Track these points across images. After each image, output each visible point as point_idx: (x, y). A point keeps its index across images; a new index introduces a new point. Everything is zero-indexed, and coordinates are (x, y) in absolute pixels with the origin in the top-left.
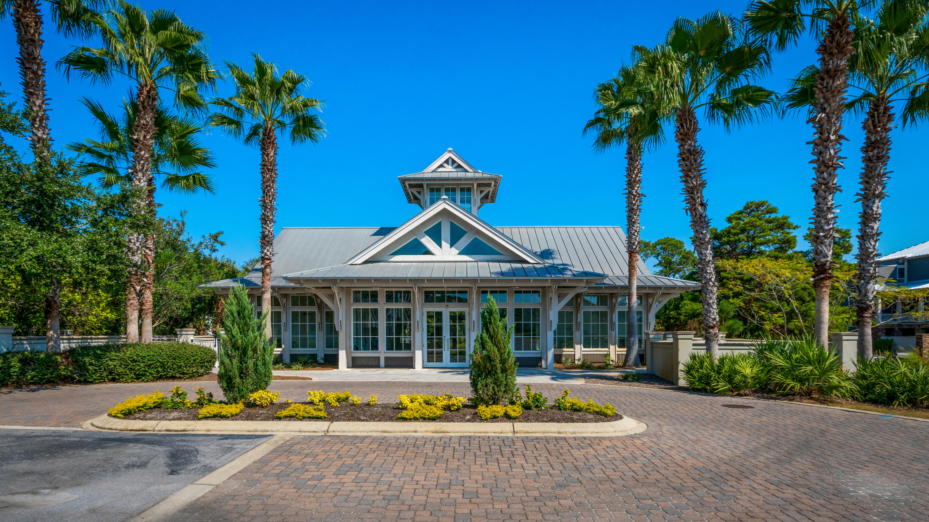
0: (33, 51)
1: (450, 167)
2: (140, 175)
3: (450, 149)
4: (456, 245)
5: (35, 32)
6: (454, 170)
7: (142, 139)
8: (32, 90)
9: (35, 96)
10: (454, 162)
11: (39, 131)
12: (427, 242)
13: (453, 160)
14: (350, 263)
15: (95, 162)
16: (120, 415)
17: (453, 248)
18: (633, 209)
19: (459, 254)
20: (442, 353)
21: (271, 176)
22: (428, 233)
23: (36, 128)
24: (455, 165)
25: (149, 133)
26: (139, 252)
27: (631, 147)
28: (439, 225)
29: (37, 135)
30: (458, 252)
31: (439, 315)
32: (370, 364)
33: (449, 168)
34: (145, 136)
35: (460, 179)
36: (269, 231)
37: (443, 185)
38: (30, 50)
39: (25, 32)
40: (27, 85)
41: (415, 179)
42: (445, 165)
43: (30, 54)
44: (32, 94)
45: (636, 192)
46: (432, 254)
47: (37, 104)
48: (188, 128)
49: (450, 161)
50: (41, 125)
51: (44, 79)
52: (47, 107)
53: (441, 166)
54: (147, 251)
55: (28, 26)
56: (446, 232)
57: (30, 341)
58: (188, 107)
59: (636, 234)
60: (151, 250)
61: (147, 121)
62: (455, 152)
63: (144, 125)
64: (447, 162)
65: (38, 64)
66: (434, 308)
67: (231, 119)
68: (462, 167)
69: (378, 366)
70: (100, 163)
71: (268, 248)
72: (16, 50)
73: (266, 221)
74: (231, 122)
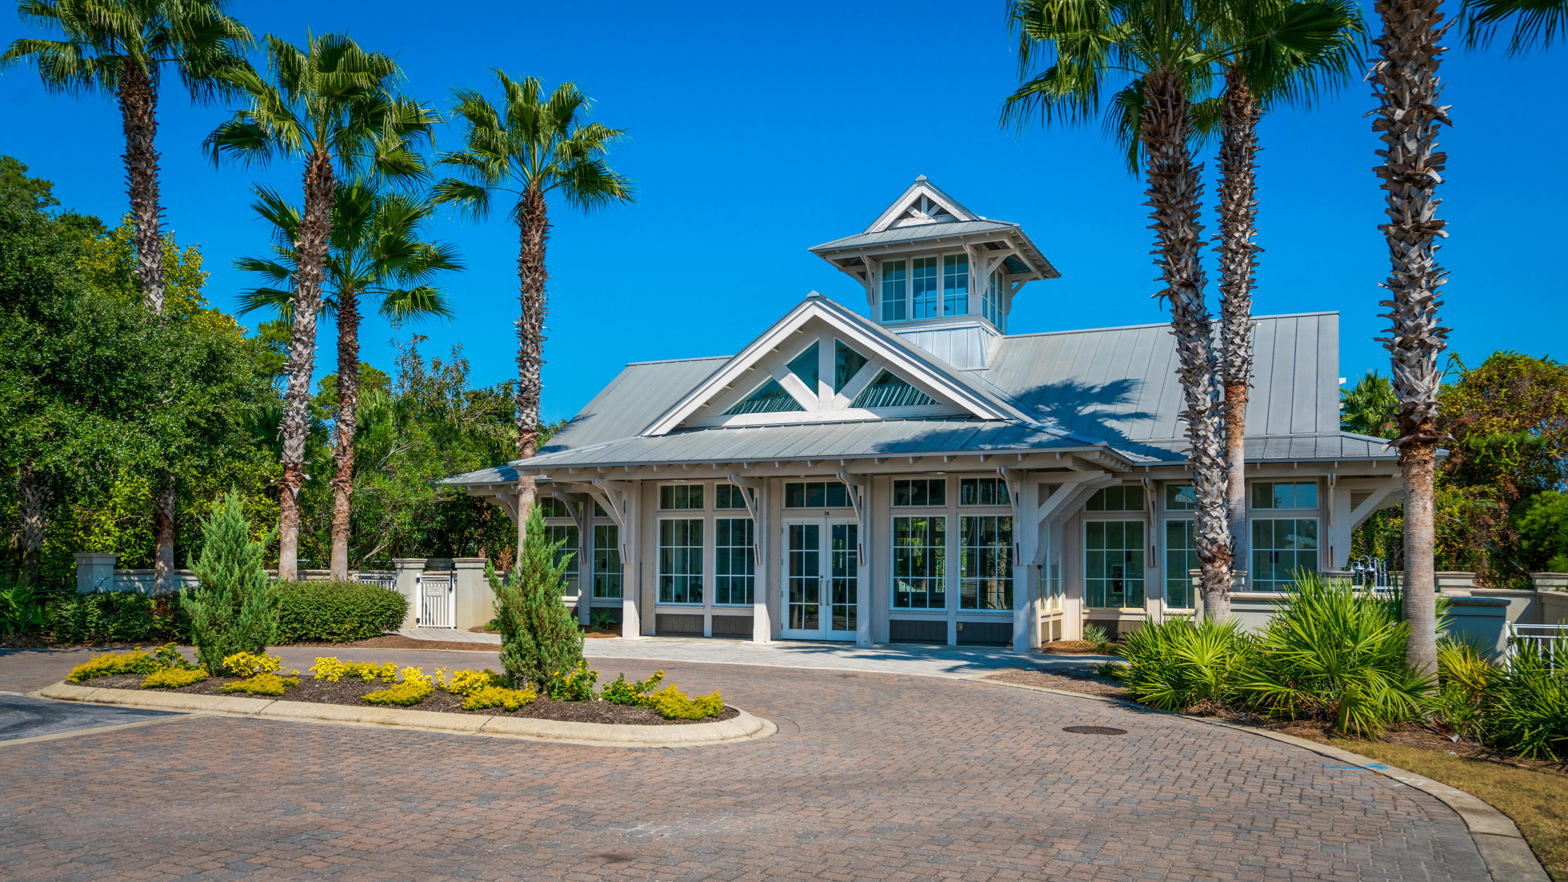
0: (140, 143)
1: (923, 215)
2: (304, 304)
3: (922, 177)
4: (846, 388)
5: (145, 112)
6: (933, 221)
7: (307, 246)
8: (139, 200)
9: (143, 208)
10: (931, 204)
11: (147, 258)
12: (792, 384)
13: (929, 200)
14: (647, 433)
15: (270, 286)
16: (74, 679)
17: (839, 394)
18: (1231, 284)
19: (853, 406)
20: (816, 613)
21: (533, 279)
22: (795, 367)
23: (144, 255)
24: (934, 210)
25: (319, 234)
26: (300, 431)
27: (1228, 140)
28: (814, 351)
29: (144, 265)
30: (848, 401)
31: (813, 531)
32: (687, 629)
33: (921, 217)
34: (312, 241)
35: (945, 239)
36: (530, 381)
37: (909, 255)
38: (137, 141)
39: (132, 117)
40: (134, 193)
41: (842, 250)
42: (915, 212)
43: (137, 148)
44: (138, 205)
45: (1238, 243)
46: (801, 409)
47: (145, 218)
48: (408, 210)
49: (924, 204)
50: (150, 250)
51: (158, 179)
52: (162, 220)
53: (906, 215)
54: (343, 427)
55: (134, 108)
56: (827, 363)
57: (143, 577)
58: (392, 178)
59: (1237, 340)
60: (347, 425)
61: (316, 216)
62: (930, 183)
63: (311, 222)
64: (917, 204)
65: (148, 161)
66: (804, 517)
67: (469, 187)
68: (947, 213)
69: (700, 634)
70: (277, 288)
71: (528, 411)
72: (121, 144)
73: (525, 362)
74: (467, 191)
